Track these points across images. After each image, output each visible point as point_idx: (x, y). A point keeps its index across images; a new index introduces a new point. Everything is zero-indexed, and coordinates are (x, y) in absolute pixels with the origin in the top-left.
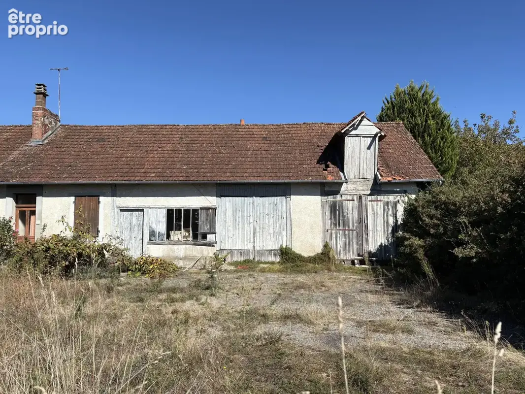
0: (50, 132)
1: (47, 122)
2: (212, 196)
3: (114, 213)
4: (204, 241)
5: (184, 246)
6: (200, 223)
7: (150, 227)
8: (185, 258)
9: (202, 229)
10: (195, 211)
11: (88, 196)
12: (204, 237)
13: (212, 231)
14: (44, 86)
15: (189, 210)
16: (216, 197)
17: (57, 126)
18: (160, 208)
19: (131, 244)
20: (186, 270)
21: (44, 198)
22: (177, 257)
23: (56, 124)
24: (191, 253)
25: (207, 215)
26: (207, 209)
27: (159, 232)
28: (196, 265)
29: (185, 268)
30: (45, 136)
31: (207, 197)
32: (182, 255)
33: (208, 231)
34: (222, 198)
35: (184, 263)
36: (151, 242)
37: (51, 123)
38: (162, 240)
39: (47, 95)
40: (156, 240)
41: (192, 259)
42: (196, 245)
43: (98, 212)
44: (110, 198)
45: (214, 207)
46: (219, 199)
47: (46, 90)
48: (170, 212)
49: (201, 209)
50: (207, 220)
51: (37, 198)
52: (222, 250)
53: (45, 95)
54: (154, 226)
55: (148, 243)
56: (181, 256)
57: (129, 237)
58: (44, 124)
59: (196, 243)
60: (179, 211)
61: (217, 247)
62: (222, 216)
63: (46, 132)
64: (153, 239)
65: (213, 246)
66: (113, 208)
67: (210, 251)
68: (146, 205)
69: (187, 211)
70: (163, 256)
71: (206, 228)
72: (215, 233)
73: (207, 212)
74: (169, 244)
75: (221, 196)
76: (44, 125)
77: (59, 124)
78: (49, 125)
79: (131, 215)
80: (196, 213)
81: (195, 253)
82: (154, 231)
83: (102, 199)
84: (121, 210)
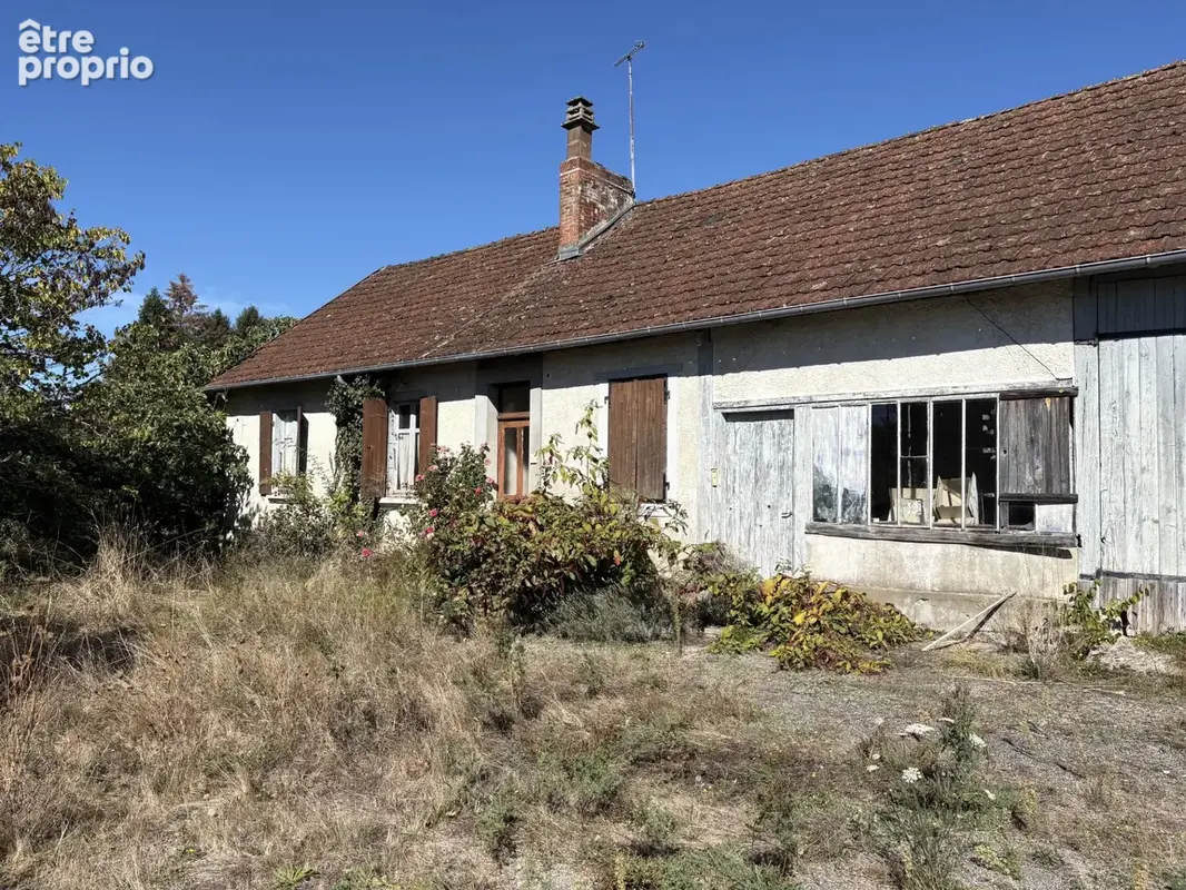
0: (604, 224)
1: (593, 196)
2: (1054, 339)
3: (707, 424)
4: (1021, 534)
5: (938, 548)
6: (999, 456)
7: (817, 472)
8: (944, 596)
9: (1012, 481)
10: (982, 409)
11: (640, 378)
12: (1022, 512)
13: (1056, 490)
14: (586, 103)
15: (954, 406)
16: (1077, 340)
17: (625, 207)
18: (848, 403)
19: (758, 529)
20: (940, 641)
21: (544, 391)
22: (911, 587)
23: (621, 201)
24: (967, 576)
25: (1034, 423)
26: (1034, 396)
27: (846, 491)
28: (985, 628)
29: (940, 634)
30: (590, 234)
31: (1032, 347)
32: (929, 579)
33: (1040, 491)
34: (1102, 343)
35: (936, 614)
36: (819, 525)
37: (605, 200)
38: (858, 520)
39: (595, 127)
40: (835, 520)
41: (970, 601)
42: (985, 547)
43: (665, 423)
44: (695, 379)
45: (1061, 386)
46: (1087, 351)
47: (590, 114)
48: (883, 416)
49: (1007, 396)
50: (1032, 441)
51: (532, 391)
52: (1109, 574)
53: (588, 127)
54: (828, 469)
55: (810, 530)
56: (929, 587)
57: (752, 505)
58: (586, 204)
59: (987, 537)
60: (915, 410)
61: (1085, 561)
62: (1106, 426)
63: (592, 222)
64: (825, 513)
65: (1067, 555)
66: (705, 412)
67: (1049, 577)
68: (802, 395)
69: (948, 410)
70: (863, 580)
71: (1029, 478)
72: (1073, 500)
73: (1035, 408)
74: (882, 535)
75: (1098, 336)
76: (587, 207)
77: (630, 201)
78: (600, 206)
79: (759, 432)
80: (985, 417)
81: (981, 579)
82: (827, 488)
83: (673, 382)
84: (729, 417)
